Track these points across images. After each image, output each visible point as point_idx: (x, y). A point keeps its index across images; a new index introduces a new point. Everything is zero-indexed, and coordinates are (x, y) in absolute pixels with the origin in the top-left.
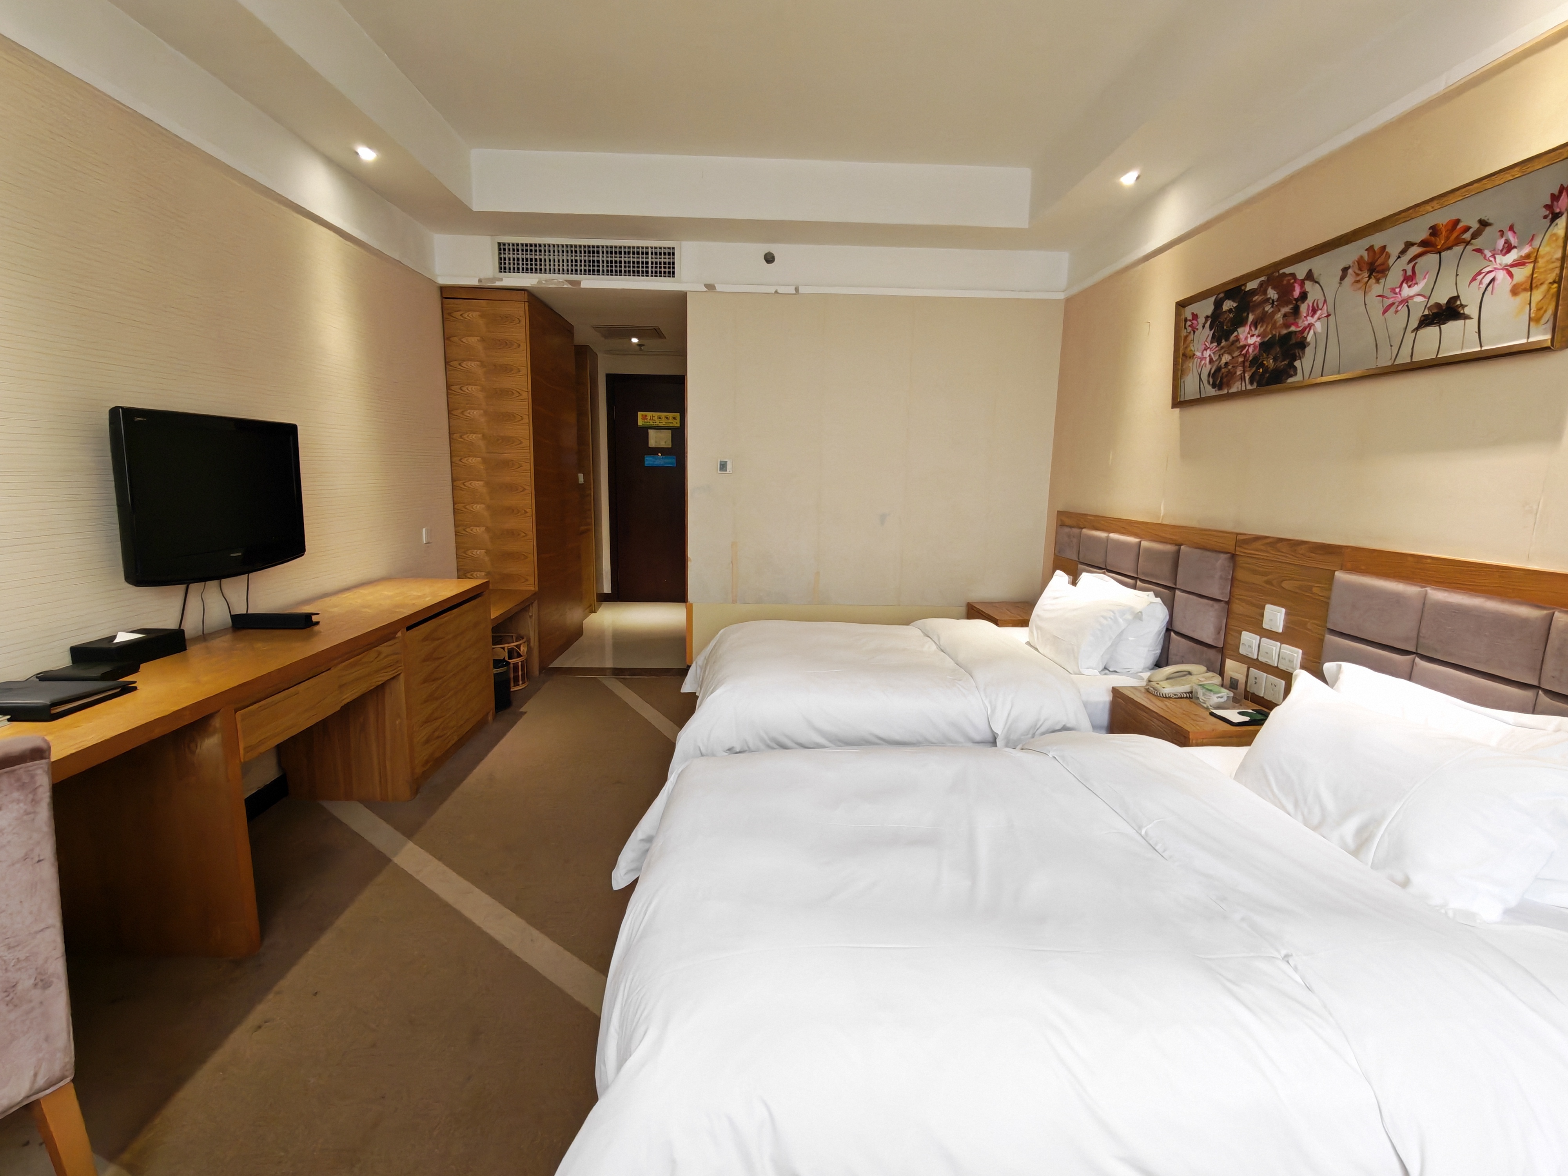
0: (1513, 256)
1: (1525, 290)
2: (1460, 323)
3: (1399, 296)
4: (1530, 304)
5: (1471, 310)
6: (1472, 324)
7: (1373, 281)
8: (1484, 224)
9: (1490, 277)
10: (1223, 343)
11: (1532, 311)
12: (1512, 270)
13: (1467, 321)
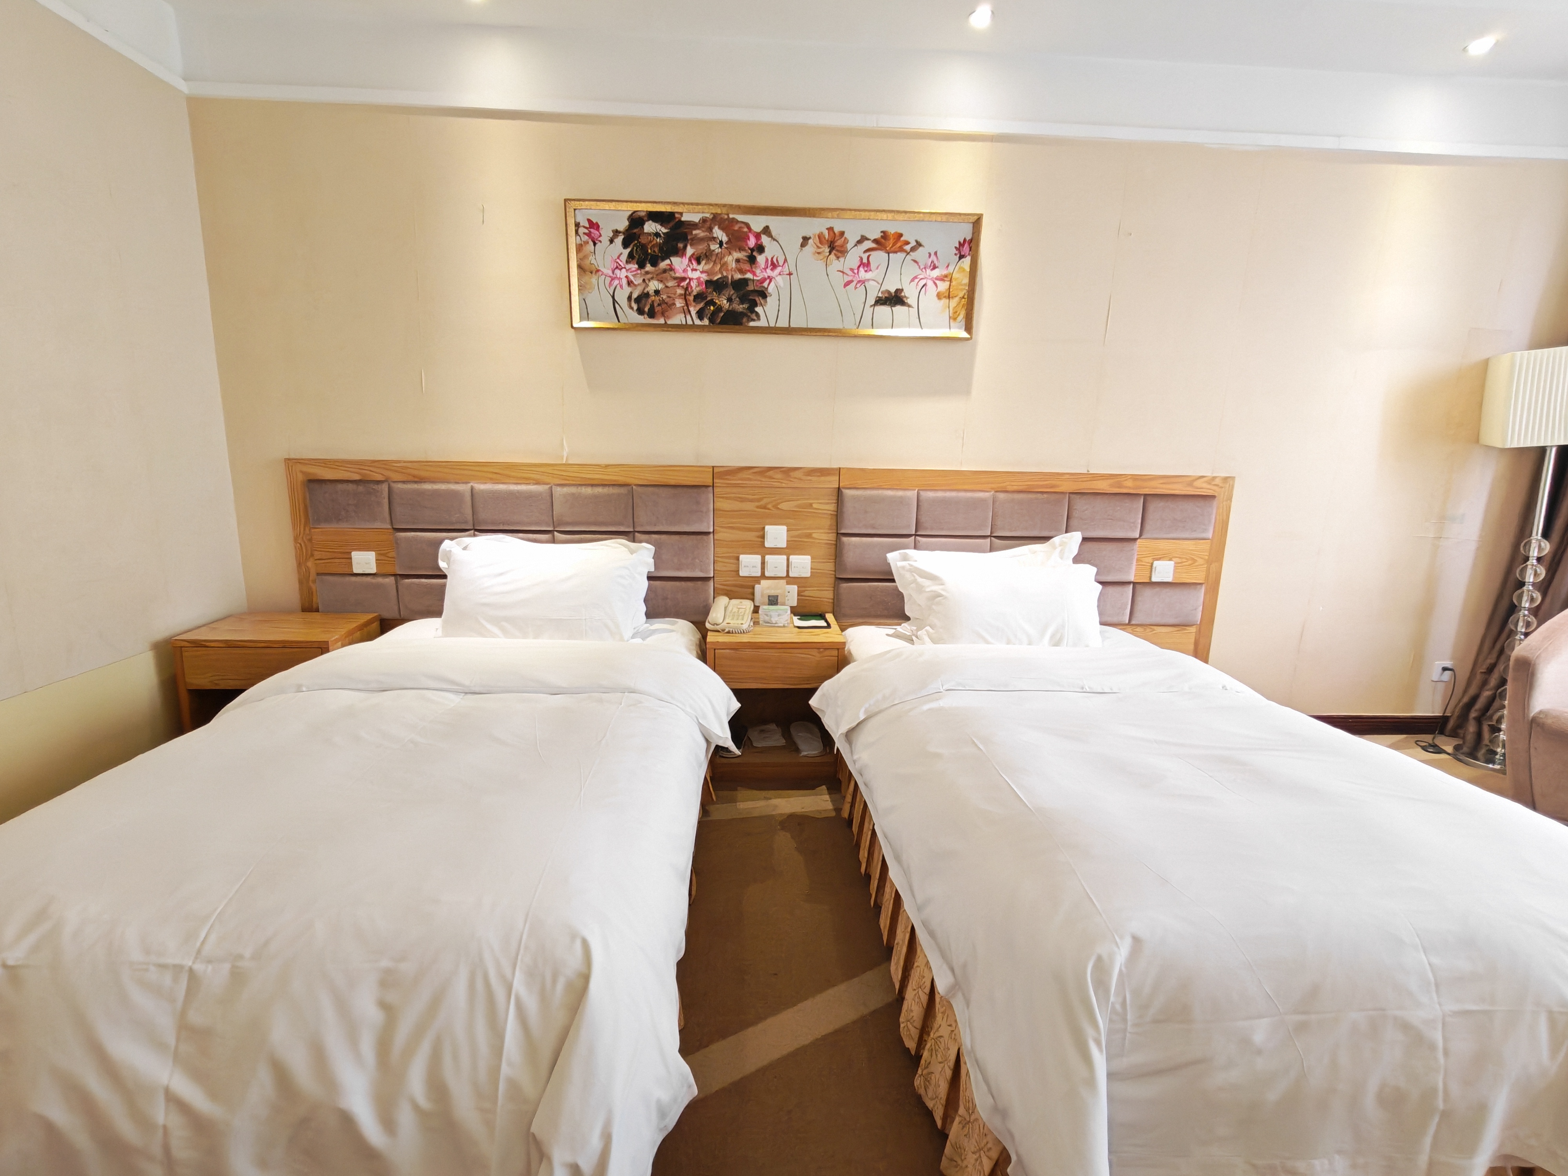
0: (936, 273)
1: (945, 297)
2: (905, 308)
3: (857, 275)
4: (949, 307)
5: (911, 301)
6: (914, 311)
7: (832, 256)
8: (919, 244)
9: (922, 283)
10: (649, 267)
11: (950, 312)
12: (937, 282)
13: (910, 309)
